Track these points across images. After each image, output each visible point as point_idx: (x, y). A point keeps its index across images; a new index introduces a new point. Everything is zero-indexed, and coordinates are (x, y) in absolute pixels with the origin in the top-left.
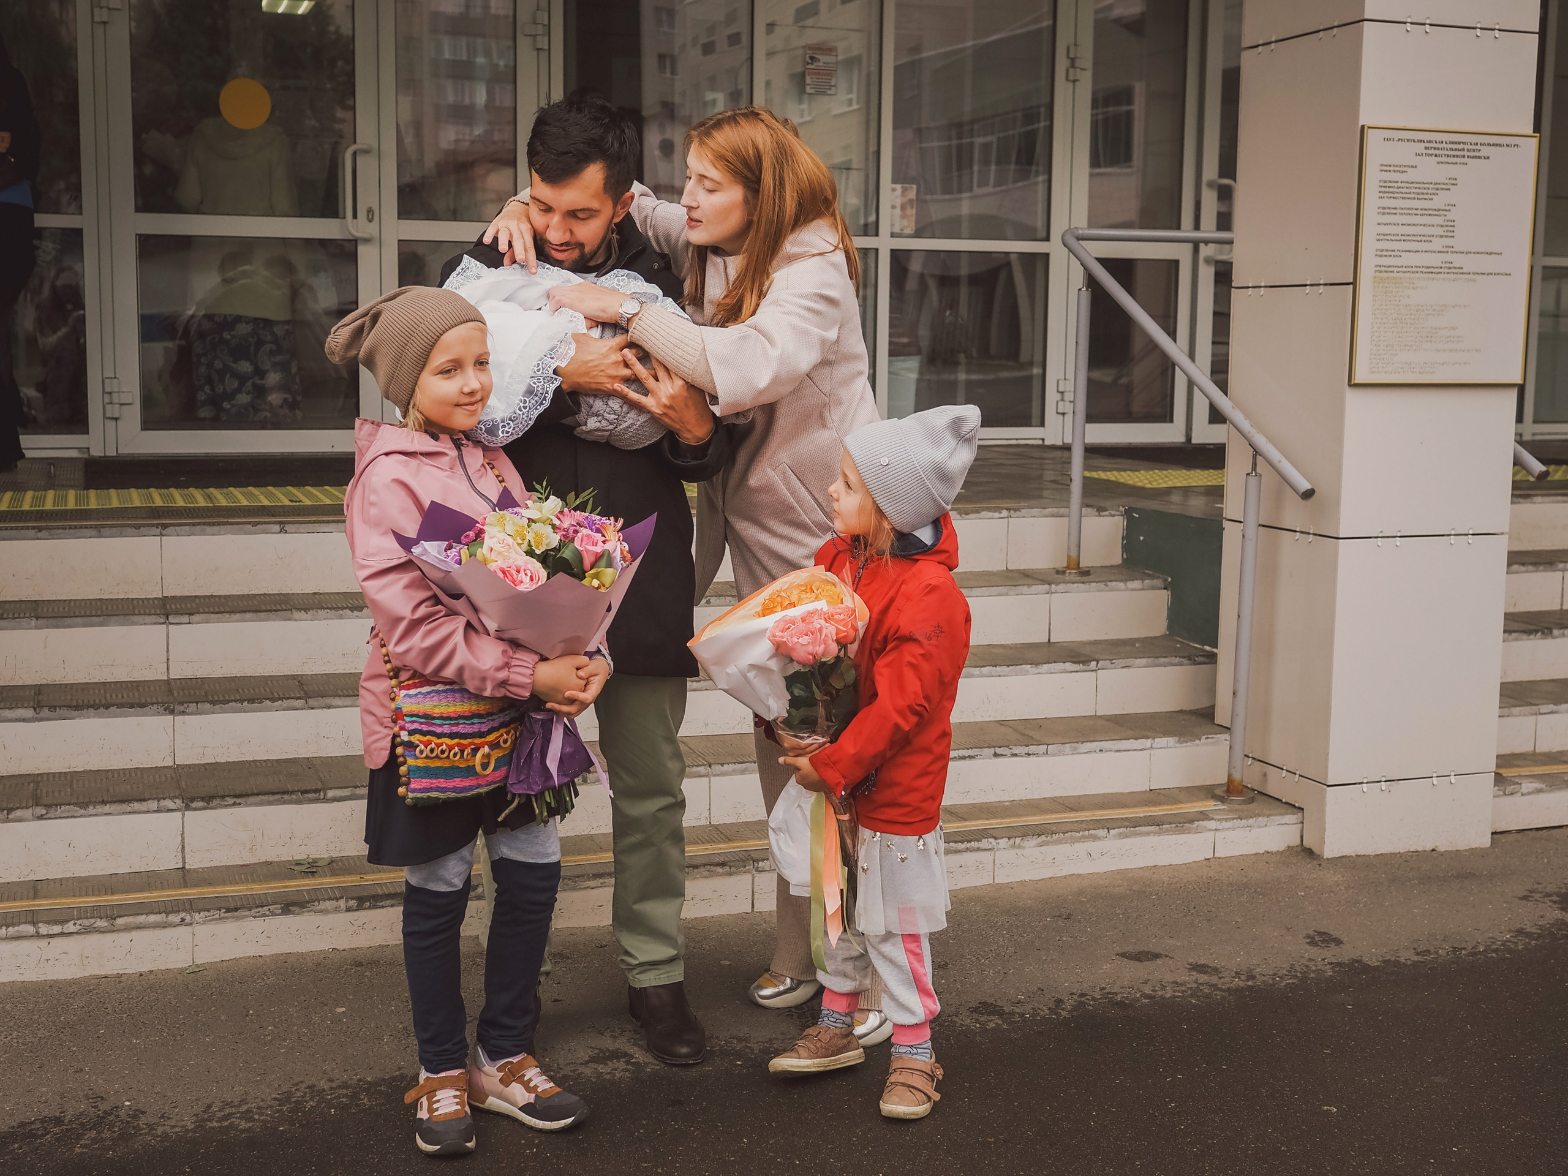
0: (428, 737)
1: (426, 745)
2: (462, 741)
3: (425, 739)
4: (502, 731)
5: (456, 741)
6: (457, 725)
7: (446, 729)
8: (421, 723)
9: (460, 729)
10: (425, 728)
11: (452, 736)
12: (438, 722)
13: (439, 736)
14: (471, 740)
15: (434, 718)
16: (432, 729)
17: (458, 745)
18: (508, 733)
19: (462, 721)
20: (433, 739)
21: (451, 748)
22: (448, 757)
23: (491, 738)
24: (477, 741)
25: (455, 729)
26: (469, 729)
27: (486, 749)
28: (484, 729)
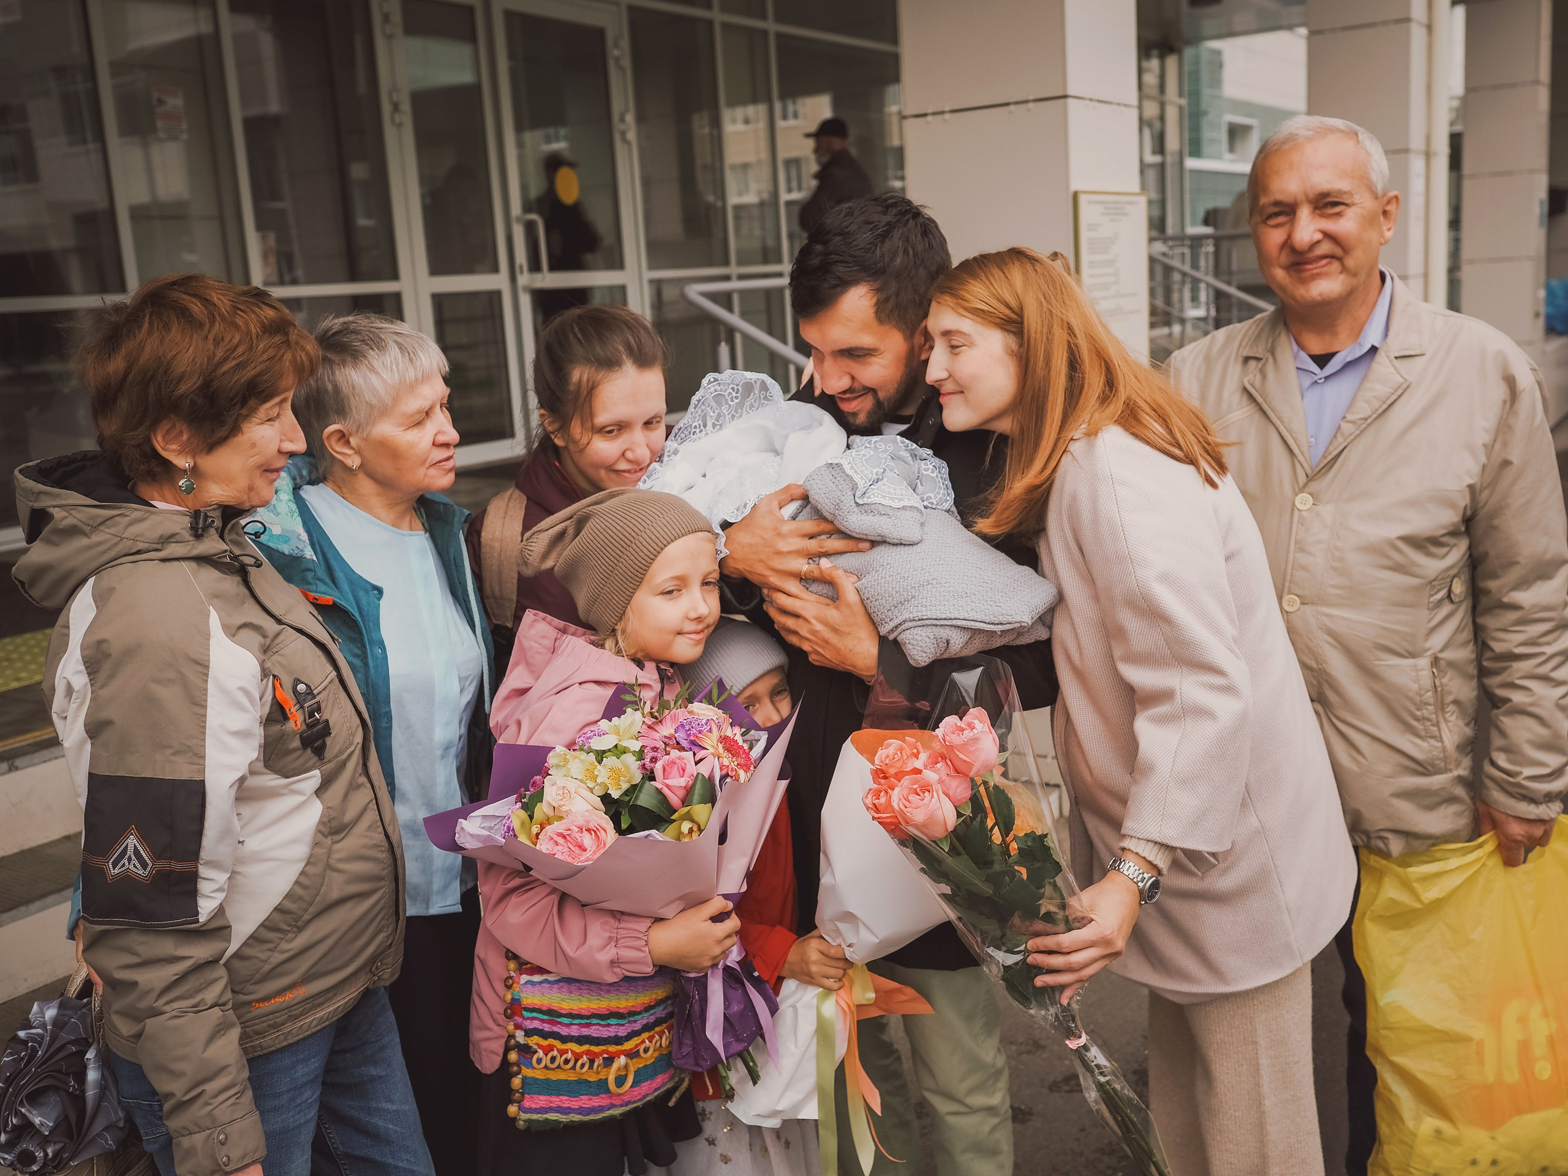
0: (551, 1041)
1: (547, 1050)
2: (594, 1049)
3: (545, 1043)
4: (645, 1035)
5: (586, 1047)
6: (588, 1025)
7: (574, 1031)
8: (543, 1021)
9: (593, 1032)
10: (547, 1027)
11: (581, 1040)
12: (566, 1021)
13: (564, 1039)
14: (604, 1048)
15: (561, 1015)
16: (555, 1029)
17: (588, 1052)
18: (650, 1039)
19: (595, 1021)
20: (557, 1043)
21: (577, 1056)
22: (574, 1068)
23: (629, 1045)
24: (613, 1048)
25: (585, 1031)
26: (605, 1033)
27: (623, 1060)
28: (622, 1032)
